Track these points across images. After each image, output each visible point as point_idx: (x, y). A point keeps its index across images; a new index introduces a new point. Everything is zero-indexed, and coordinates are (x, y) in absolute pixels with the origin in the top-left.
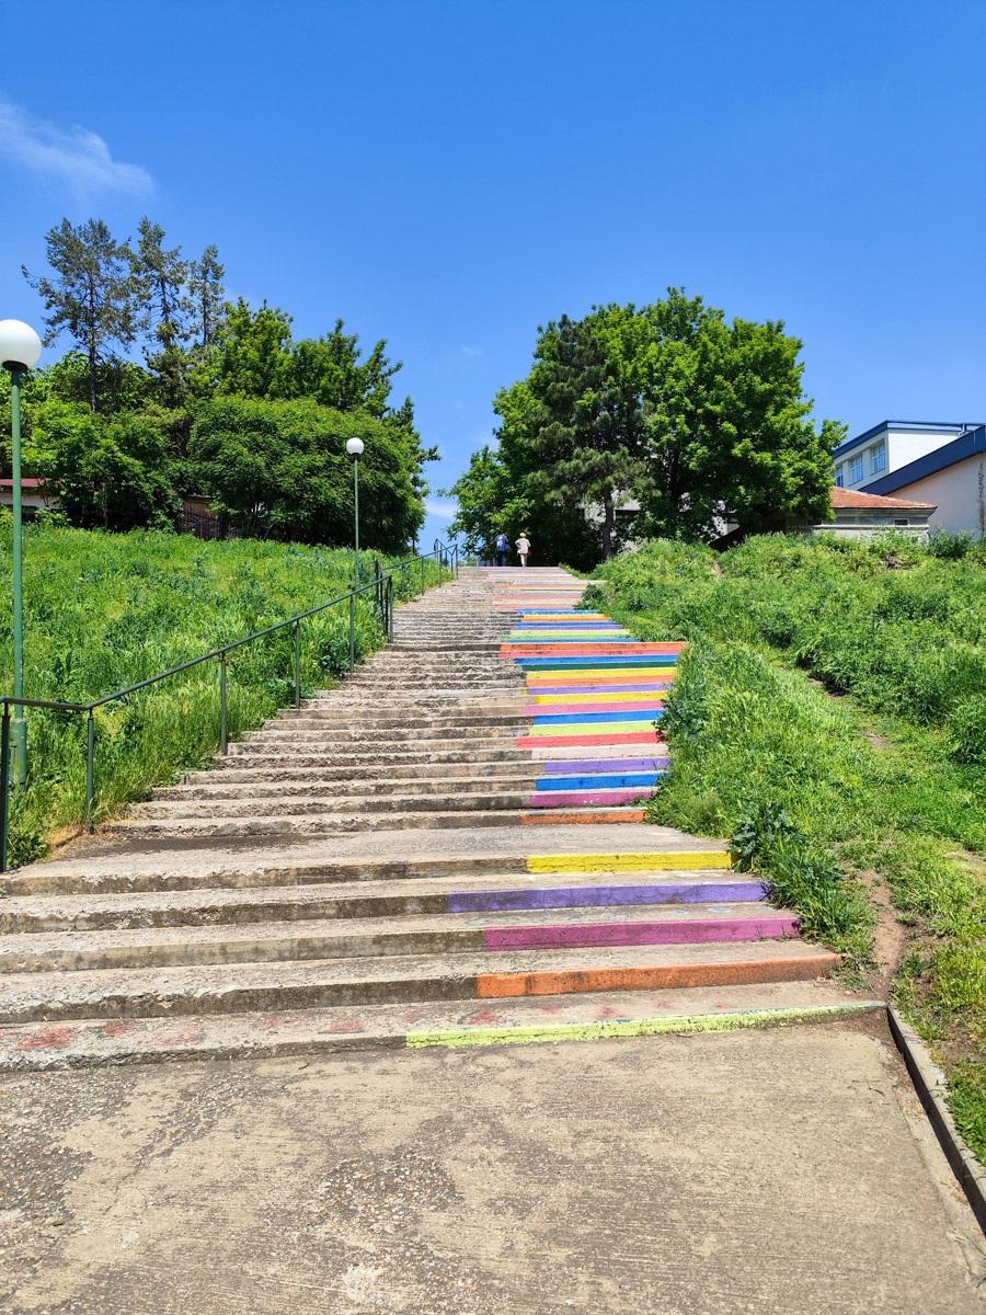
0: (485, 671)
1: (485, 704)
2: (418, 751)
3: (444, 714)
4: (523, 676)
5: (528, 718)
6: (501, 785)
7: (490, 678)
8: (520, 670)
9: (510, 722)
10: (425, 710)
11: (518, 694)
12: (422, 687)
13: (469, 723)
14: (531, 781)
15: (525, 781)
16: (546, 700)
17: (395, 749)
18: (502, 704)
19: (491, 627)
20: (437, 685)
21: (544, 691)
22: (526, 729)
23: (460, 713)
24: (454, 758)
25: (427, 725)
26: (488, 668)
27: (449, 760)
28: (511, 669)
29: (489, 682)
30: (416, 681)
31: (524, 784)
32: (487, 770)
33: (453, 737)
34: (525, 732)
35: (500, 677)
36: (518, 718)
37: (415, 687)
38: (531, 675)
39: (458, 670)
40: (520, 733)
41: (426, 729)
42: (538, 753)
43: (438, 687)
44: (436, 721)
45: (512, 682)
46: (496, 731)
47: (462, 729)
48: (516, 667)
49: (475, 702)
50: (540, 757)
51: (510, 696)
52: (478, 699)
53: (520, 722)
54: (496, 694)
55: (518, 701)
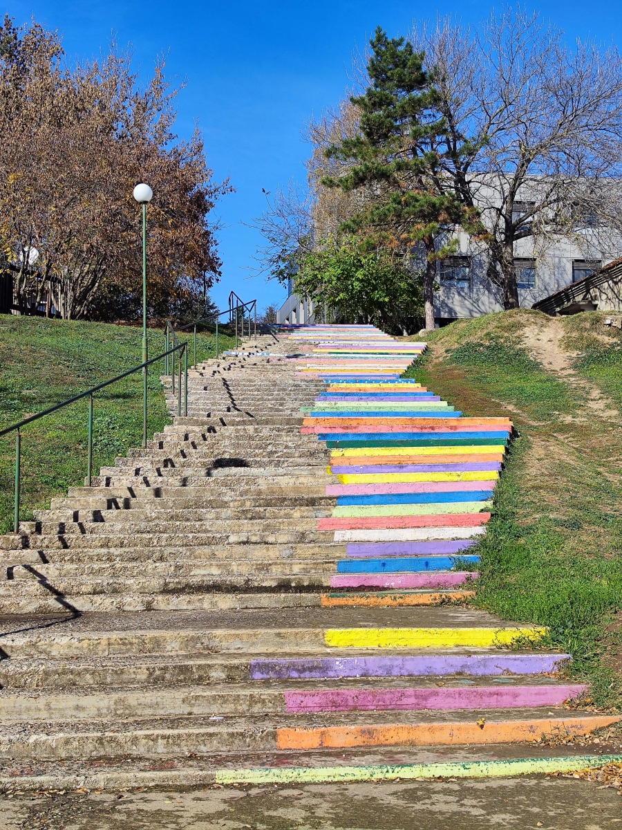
0: (287, 447)
2: (217, 531)
3: (243, 494)
4: (326, 452)
5: (330, 498)
6: (302, 566)
7: (292, 455)
8: (323, 447)
9: (312, 502)
10: (224, 489)
11: (321, 473)
12: (219, 464)
13: (268, 504)
14: (333, 562)
15: (326, 563)
16: (350, 479)
18: (304, 483)
19: (293, 397)
21: (349, 470)
22: (329, 510)
23: (259, 493)
24: (253, 539)
25: (226, 504)
26: (290, 444)
27: (250, 542)
28: (315, 445)
29: (290, 460)
31: (325, 565)
32: (287, 552)
33: (254, 518)
34: (327, 513)
35: (302, 455)
36: (321, 499)
38: (335, 453)
40: (322, 514)
41: (224, 510)
42: (339, 536)
45: (315, 461)
46: (296, 513)
48: (319, 443)
49: (276, 481)
50: (341, 539)
51: (313, 475)
52: (279, 477)
53: (323, 502)
54: (297, 472)
55: (321, 480)
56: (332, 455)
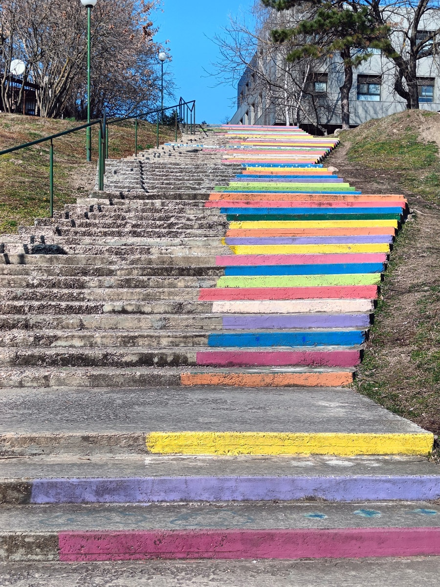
0: (188, 219)
1: (179, 253)
2: (94, 300)
3: (132, 262)
4: (224, 225)
5: (218, 269)
6: (171, 339)
7: (191, 227)
8: (224, 219)
9: (199, 272)
10: (114, 258)
11: (215, 244)
12: (120, 234)
13: (155, 272)
14: (204, 336)
15: (197, 336)
16: (242, 250)
17: (71, 297)
18: (196, 253)
19: (211, 177)
20: (135, 232)
21: (243, 242)
22: (214, 280)
23: (150, 262)
24: (129, 308)
25: (111, 273)
26: (192, 217)
27: (124, 311)
28: (215, 219)
29: (188, 231)
30: (116, 228)
31: (196, 339)
32: (160, 323)
33: (136, 287)
34: (212, 283)
35: (201, 227)
36: (209, 269)
37: (112, 234)
38: (234, 225)
39: (160, 219)
40: (207, 284)
41: (108, 278)
42: (219, 306)
43: (135, 234)
44: (122, 269)
45: (211, 232)
46: (181, 282)
47: (145, 278)
48: (220, 216)
49: (169, 251)
50: (220, 310)
51: (206, 246)
52: (172, 248)
53: (210, 272)
54: (192, 243)
55: (213, 251)
56: (230, 228)
